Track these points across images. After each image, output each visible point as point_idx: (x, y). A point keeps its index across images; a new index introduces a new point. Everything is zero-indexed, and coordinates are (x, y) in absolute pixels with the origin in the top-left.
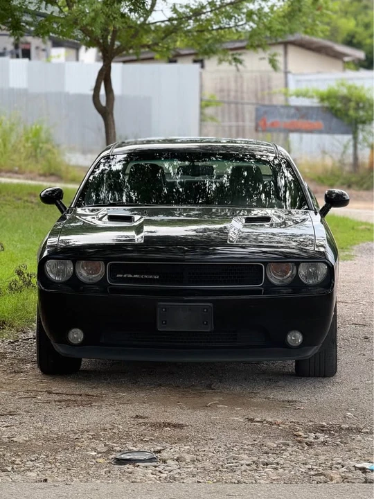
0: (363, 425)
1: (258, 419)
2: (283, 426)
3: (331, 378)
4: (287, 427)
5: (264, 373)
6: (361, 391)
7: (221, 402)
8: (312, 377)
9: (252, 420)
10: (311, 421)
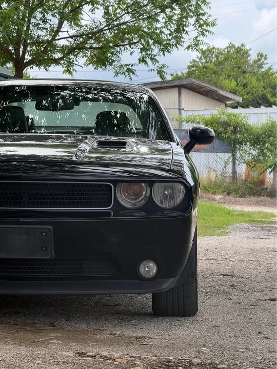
0: (220, 360)
1: (91, 354)
2: (120, 360)
3: (191, 318)
4: (125, 362)
5: (119, 313)
6: (223, 329)
7: (57, 338)
8: (170, 316)
9: (82, 355)
10: (156, 356)
